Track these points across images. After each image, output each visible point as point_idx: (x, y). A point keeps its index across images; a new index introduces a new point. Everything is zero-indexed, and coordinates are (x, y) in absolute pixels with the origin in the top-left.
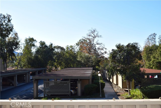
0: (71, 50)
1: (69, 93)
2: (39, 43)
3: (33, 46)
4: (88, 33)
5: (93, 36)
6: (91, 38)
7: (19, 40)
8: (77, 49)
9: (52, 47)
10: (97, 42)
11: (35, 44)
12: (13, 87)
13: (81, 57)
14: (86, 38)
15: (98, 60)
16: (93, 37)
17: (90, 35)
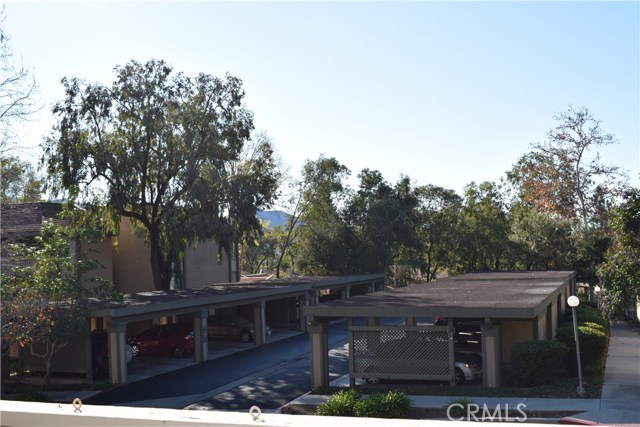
0: (486, 201)
1: (450, 376)
2: (359, 176)
3: (336, 190)
4: (554, 129)
5: (577, 138)
6: (566, 146)
7: (276, 169)
8: (509, 195)
9: (408, 189)
10: (594, 164)
11: (344, 183)
12: (251, 346)
13: (525, 227)
14: (548, 148)
15: (600, 238)
16: (578, 144)
17: (561, 138)
